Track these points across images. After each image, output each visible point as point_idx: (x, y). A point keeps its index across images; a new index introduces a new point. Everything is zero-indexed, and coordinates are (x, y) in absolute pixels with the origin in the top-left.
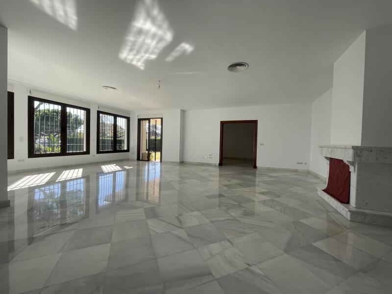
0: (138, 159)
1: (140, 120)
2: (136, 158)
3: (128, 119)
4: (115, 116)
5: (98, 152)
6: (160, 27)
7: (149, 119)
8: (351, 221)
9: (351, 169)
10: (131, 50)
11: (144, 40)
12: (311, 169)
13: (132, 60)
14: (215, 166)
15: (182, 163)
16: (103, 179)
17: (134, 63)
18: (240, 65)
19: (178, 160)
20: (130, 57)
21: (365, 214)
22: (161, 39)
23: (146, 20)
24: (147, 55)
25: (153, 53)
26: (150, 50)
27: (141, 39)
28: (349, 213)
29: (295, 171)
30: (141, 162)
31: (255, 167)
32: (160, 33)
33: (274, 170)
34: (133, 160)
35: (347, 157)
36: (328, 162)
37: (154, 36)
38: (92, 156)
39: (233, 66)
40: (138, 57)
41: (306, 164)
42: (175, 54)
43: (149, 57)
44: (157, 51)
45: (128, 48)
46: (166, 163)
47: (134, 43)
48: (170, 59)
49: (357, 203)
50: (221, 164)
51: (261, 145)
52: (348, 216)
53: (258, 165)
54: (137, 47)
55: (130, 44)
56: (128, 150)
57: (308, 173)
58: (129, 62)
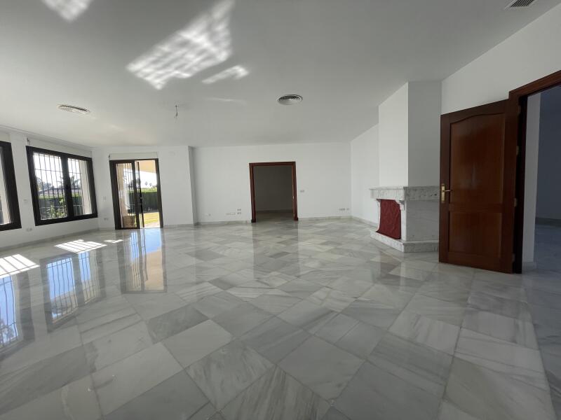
0: (119, 226)
1: (113, 164)
2: (113, 225)
3: (89, 162)
4: (64, 157)
5: (39, 222)
6: (216, 44)
7: (132, 162)
8: (405, 252)
9: (402, 207)
10: (155, 62)
11: (184, 54)
12: (354, 215)
13: (148, 75)
14: (246, 223)
15: (197, 225)
16: (55, 268)
17: (149, 79)
18: (293, 97)
19: (191, 221)
20: (148, 70)
21: (414, 245)
22: (211, 57)
23: (202, 33)
24: (177, 72)
25: (187, 71)
26: (187, 67)
27: (179, 53)
28: (403, 246)
29: (338, 219)
30: (123, 232)
31: (296, 219)
32: (214, 50)
33: (317, 220)
34: (108, 230)
35: (398, 197)
36: (379, 204)
37: (203, 51)
38: (27, 230)
39: (284, 99)
40: (160, 72)
41: (348, 209)
42: (220, 76)
43: (178, 74)
44: (196, 69)
45: (151, 59)
46: (171, 228)
47: (166, 55)
48: (210, 81)
49: (407, 237)
50: (254, 221)
51: (301, 191)
52: (402, 249)
53: (299, 216)
54: (167, 60)
55: (158, 54)
56: (95, 214)
57: (351, 219)
58: (140, 75)
